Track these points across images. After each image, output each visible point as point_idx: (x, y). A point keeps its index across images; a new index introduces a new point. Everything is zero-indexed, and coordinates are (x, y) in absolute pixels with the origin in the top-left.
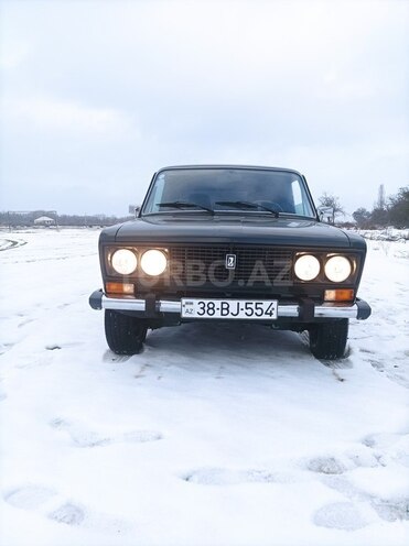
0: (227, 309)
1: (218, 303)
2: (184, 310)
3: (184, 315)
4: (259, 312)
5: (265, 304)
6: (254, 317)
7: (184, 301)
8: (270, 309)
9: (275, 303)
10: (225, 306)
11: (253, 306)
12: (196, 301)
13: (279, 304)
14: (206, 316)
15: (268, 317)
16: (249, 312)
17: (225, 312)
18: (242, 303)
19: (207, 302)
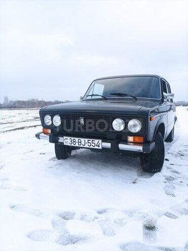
0: (80, 142)
1: (77, 139)
2: (65, 141)
3: (65, 144)
4: (94, 145)
5: (96, 141)
6: (91, 147)
7: (65, 137)
8: (99, 144)
9: (100, 141)
10: (80, 141)
11: (91, 142)
12: (69, 138)
13: (102, 142)
14: (72, 145)
15: (97, 147)
16: (89, 144)
17: (80, 144)
18: (86, 140)
19: (72, 138)
